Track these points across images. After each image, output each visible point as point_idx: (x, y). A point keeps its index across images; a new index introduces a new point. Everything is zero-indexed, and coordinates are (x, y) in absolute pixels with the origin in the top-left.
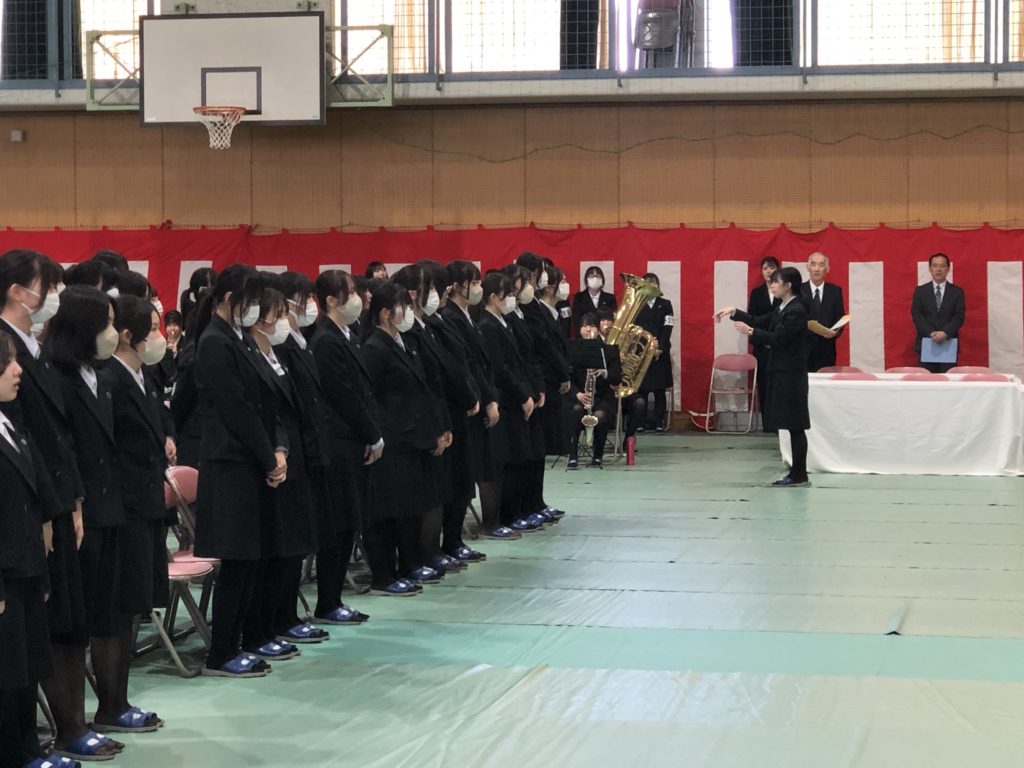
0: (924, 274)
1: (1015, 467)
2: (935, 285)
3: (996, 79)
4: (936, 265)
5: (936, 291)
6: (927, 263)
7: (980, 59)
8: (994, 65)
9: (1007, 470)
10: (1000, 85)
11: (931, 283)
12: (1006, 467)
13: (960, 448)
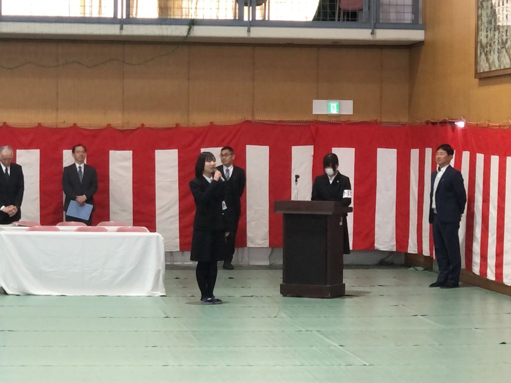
0: (68, 158)
1: (157, 291)
2: (77, 165)
3: (121, 29)
4: (78, 152)
5: (78, 169)
6: (71, 151)
7: (111, 15)
8: (120, 19)
9: (152, 292)
10: (124, 33)
11: (74, 165)
12: (152, 290)
13: (120, 278)
